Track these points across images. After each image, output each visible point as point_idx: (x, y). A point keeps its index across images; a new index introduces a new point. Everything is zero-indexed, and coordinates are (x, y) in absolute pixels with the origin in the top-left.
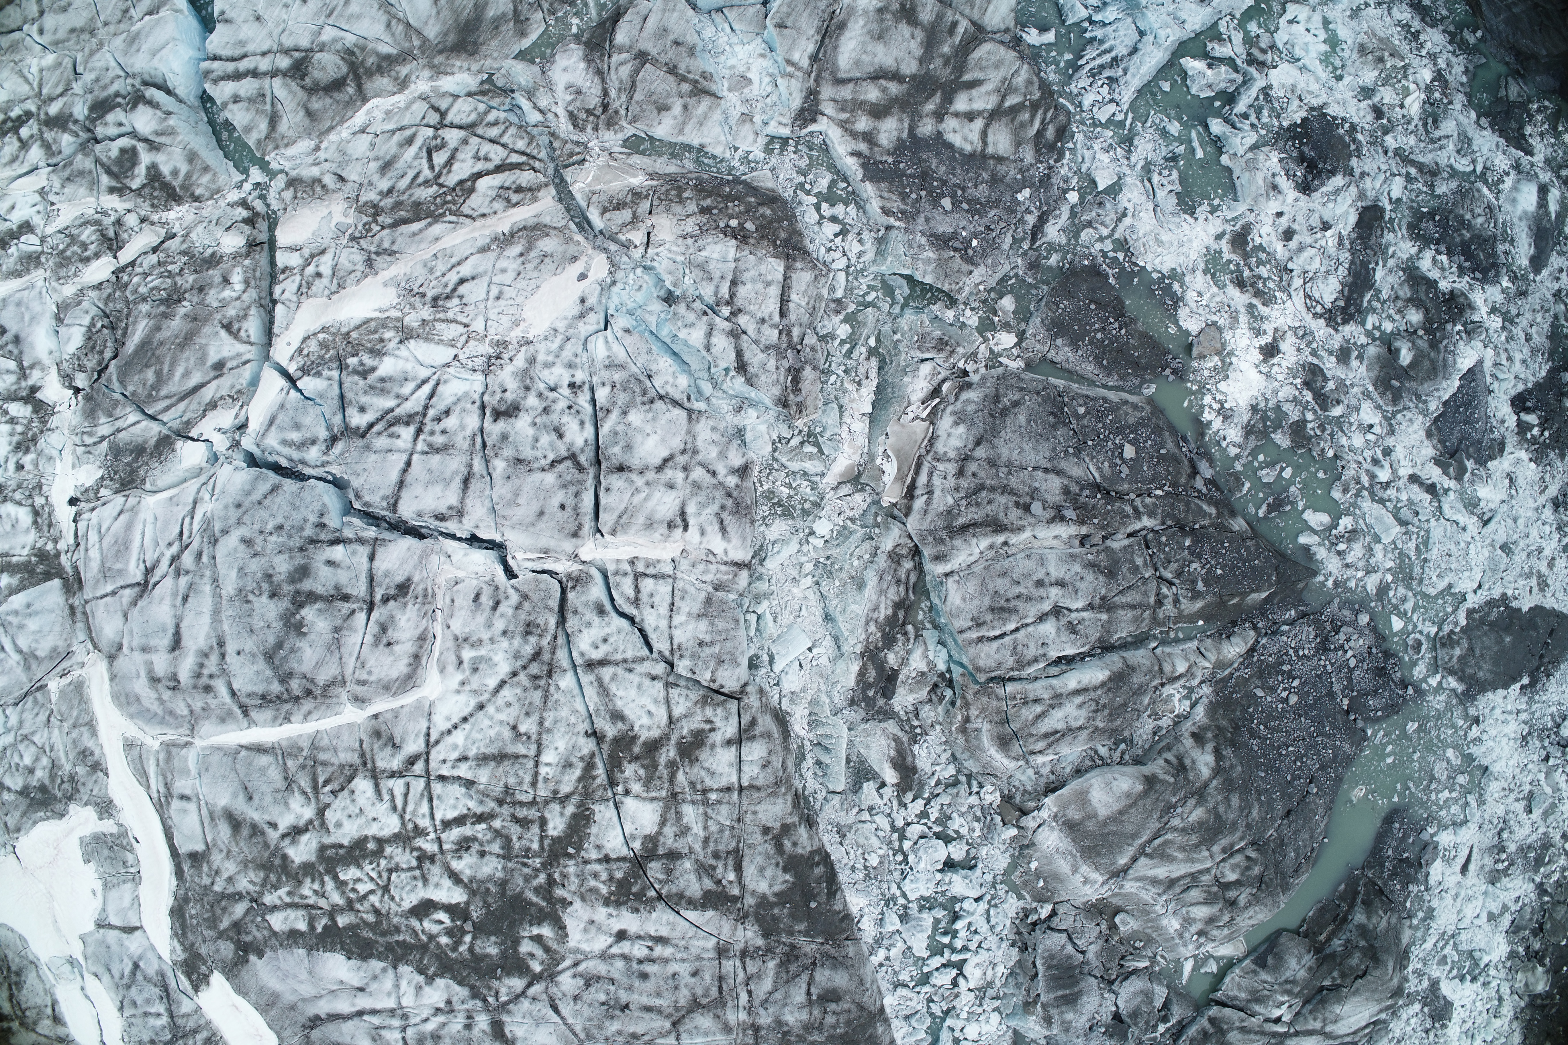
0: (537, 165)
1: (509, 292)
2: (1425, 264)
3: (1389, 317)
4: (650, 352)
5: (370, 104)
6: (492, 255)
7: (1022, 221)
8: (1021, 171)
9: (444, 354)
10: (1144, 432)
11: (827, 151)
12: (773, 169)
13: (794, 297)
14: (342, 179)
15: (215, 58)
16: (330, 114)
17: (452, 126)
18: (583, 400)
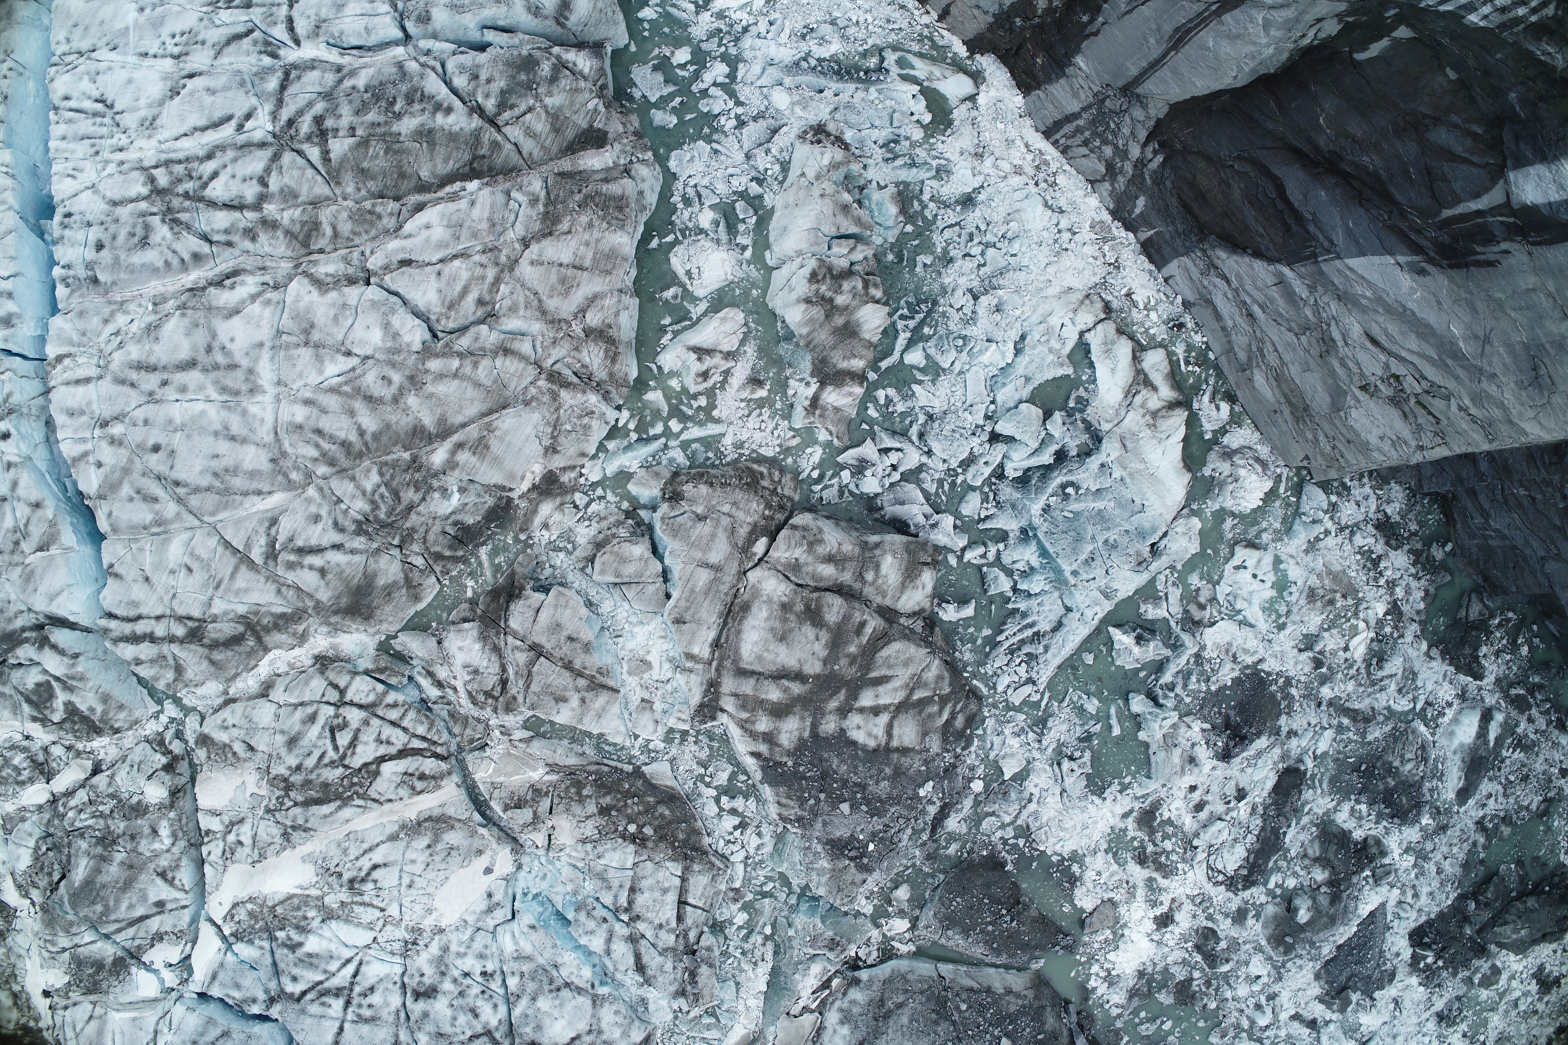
0: (439, 750)
1: (420, 882)
2: (1343, 818)
3: (1295, 874)
4: (555, 946)
5: (271, 656)
6: (401, 844)
7: (924, 812)
8: (926, 762)
9: (363, 937)
10: (1023, 1021)
11: (728, 741)
12: (672, 761)
13: (691, 900)
14: (251, 748)
15: (111, 616)
16: (234, 663)
17: (352, 704)
18: (495, 984)
